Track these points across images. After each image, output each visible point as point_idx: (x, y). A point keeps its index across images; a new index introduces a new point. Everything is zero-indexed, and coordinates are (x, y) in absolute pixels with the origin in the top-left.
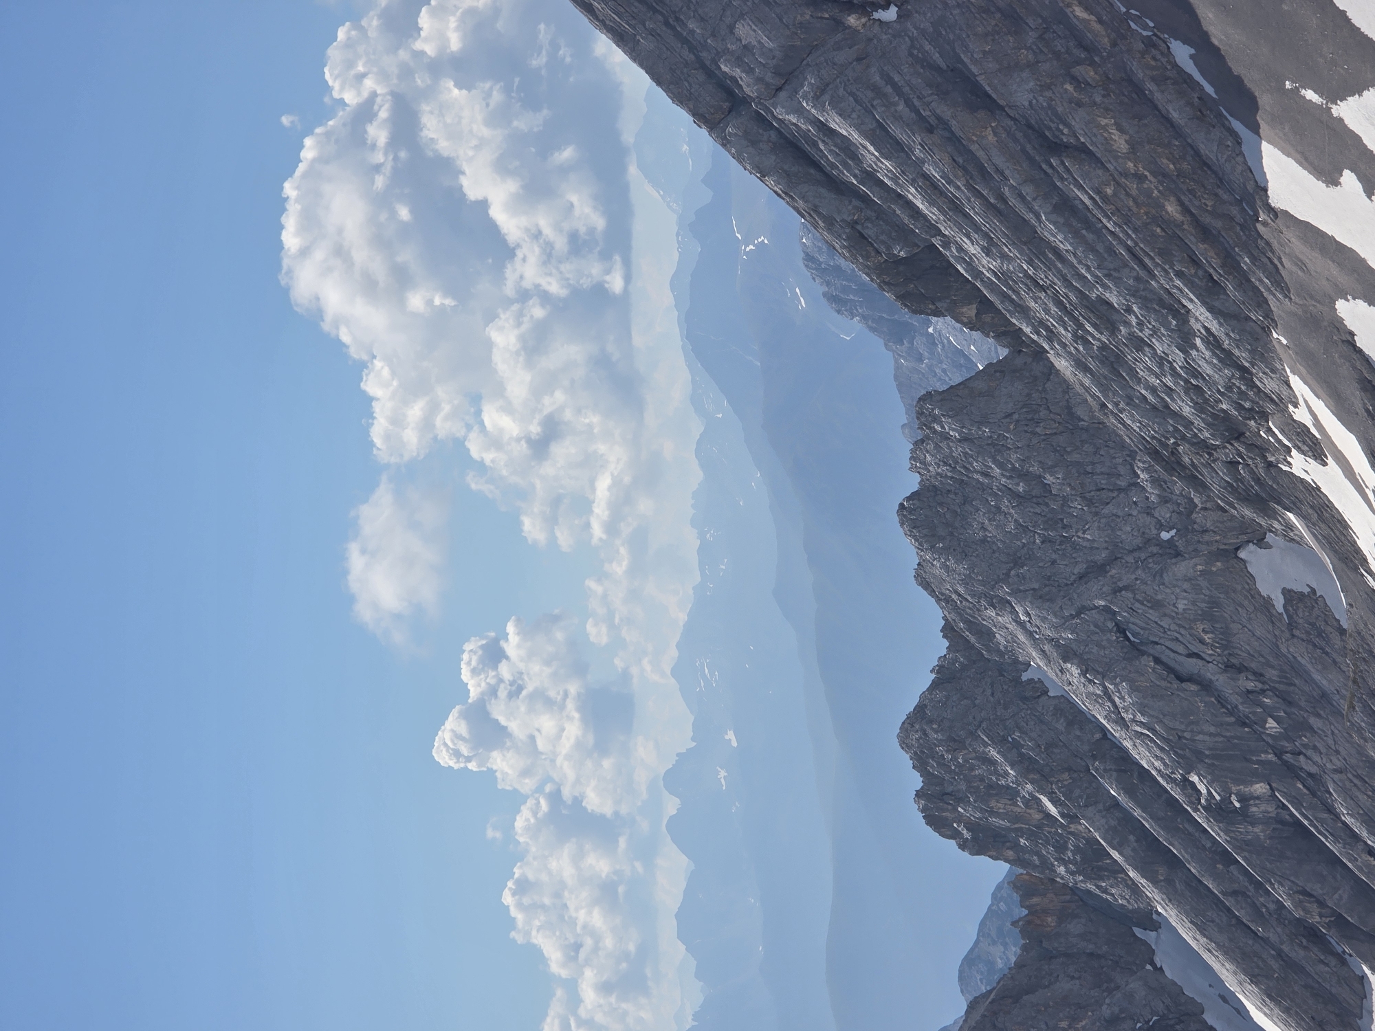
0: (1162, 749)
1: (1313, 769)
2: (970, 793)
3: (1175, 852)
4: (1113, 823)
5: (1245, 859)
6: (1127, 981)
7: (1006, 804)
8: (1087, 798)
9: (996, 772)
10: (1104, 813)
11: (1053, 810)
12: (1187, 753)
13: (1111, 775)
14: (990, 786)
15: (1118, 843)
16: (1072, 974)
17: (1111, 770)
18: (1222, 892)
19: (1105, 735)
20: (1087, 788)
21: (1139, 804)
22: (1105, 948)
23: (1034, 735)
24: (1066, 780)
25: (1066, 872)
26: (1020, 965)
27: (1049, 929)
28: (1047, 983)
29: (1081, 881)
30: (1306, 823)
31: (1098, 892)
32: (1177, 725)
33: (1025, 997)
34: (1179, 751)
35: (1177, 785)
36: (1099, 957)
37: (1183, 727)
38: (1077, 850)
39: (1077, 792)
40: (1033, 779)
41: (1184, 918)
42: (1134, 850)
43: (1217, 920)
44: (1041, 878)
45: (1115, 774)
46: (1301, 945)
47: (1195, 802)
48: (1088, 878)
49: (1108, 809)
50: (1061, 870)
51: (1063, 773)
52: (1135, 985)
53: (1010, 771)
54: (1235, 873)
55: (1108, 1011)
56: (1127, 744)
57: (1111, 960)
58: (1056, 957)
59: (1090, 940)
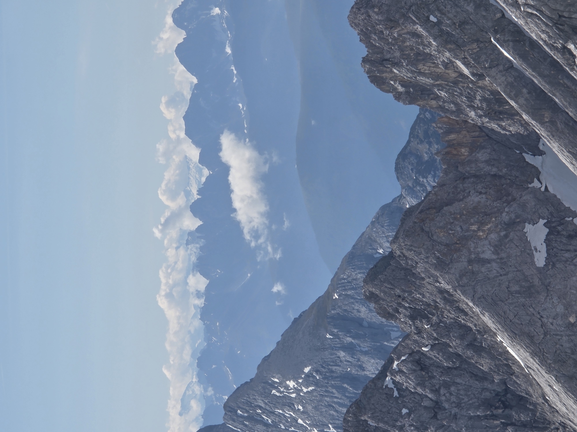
0: (547, 25)
2: (404, 59)
3: (557, 100)
4: (510, 80)
6: (521, 195)
7: (430, 67)
8: (492, 61)
9: (422, 43)
10: (504, 73)
12: (566, 28)
13: (509, 45)
14: (418, 54)
15: (514, 95)
16: (480, 190)
17: (508, 40)
19: (503, 15)
20: (491, 54)
21: (530, 65)
22: (504, 170)
23: (451, 15)
24: (475, 49)
25: (475, 115)
27: (463, 157)
28: (461, 197)
29: (487, 122)
31: (499, 130)
32: (558, 7)
33: (445, 208)
34: (560, 27)
35: (559, 52)
36: (500, 177)
37: (562, 8)
38: (484, 99)
39: (483, 57)
40: (450, 48)
41: (564, 149)
42: (526, 100)
44: (457, 120)
45: (511, 43)
48: (491, 119)
49: (506, 70)
50: (472, 114)
51: (472, 43)
52: (527, 197)
53: (433, 43)
55: (507, 217)
56: (521, 22)
57: (509, 179)
58: (468, 178)
59: (493, 165)
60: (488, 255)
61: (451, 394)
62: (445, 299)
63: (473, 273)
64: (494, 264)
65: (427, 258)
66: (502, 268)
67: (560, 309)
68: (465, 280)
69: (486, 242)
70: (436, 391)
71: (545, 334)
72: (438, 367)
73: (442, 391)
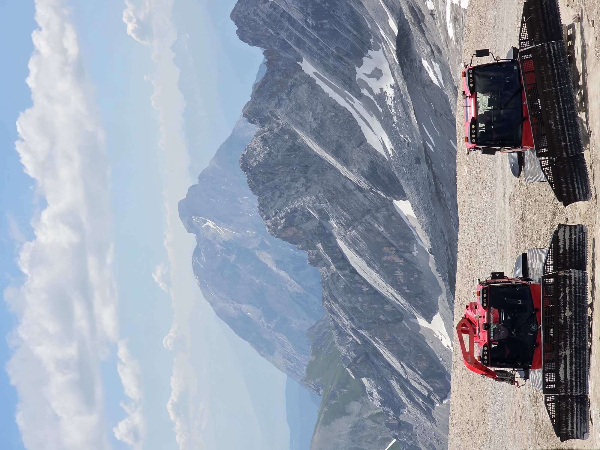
0: (299, 13)
1: (338, 15)
3: (305, 40)
4: (288, 34)
5: (323, 40)
6: (295, 75)
7: (260, 32)
8: (281, 28)
9: (257, 23)
11: (273, 33)
12: (306, 14)
13: (287, 22)
14: (256, 27)
15: (290, 39)
16: (280, 75)
17: (286, 20)
18: (317, 49)
19: (284, 11)
20: (281, 25)
21: (294, 28)
22: (289, 67)
23: (265, 13)
24: (275, 24)
26: (267, 74)
27: (274, 64)
30: (337, 29)
31: (286, 53)
32: (302, 6)
33: (269, 82)
34: (304, 13)
35: (304, 23)
36: (287, 70)
37: (304, 7)
38: (280, 42)
39: (278, 27)
40: (266, 25)
42: (294, 40)
43: (317, 57)
44: (271, 51)
46: (338, 61)
47: (309, 27)
48: (283, 50)
49: (286, 31)
50: (276, 48)
52: (297, 76)
53: (260, 23)
54: (321, 44)
55: (290, 84)
56: (290, 13)
57: (290, 70)
58: (276, 71)
59: (284, 66)
60: (284, 97)
61: (275, 148)
62: (271, 114)
63: (280, 104)
64: (287, 100)
65: (264, 100)
66: (290, 102)
67: (311, 114)
68: (277, 107)
69: (284, 93)
70: (270, 147)
71: (306, 123)
72: (270, 139)
73: (272, 147)
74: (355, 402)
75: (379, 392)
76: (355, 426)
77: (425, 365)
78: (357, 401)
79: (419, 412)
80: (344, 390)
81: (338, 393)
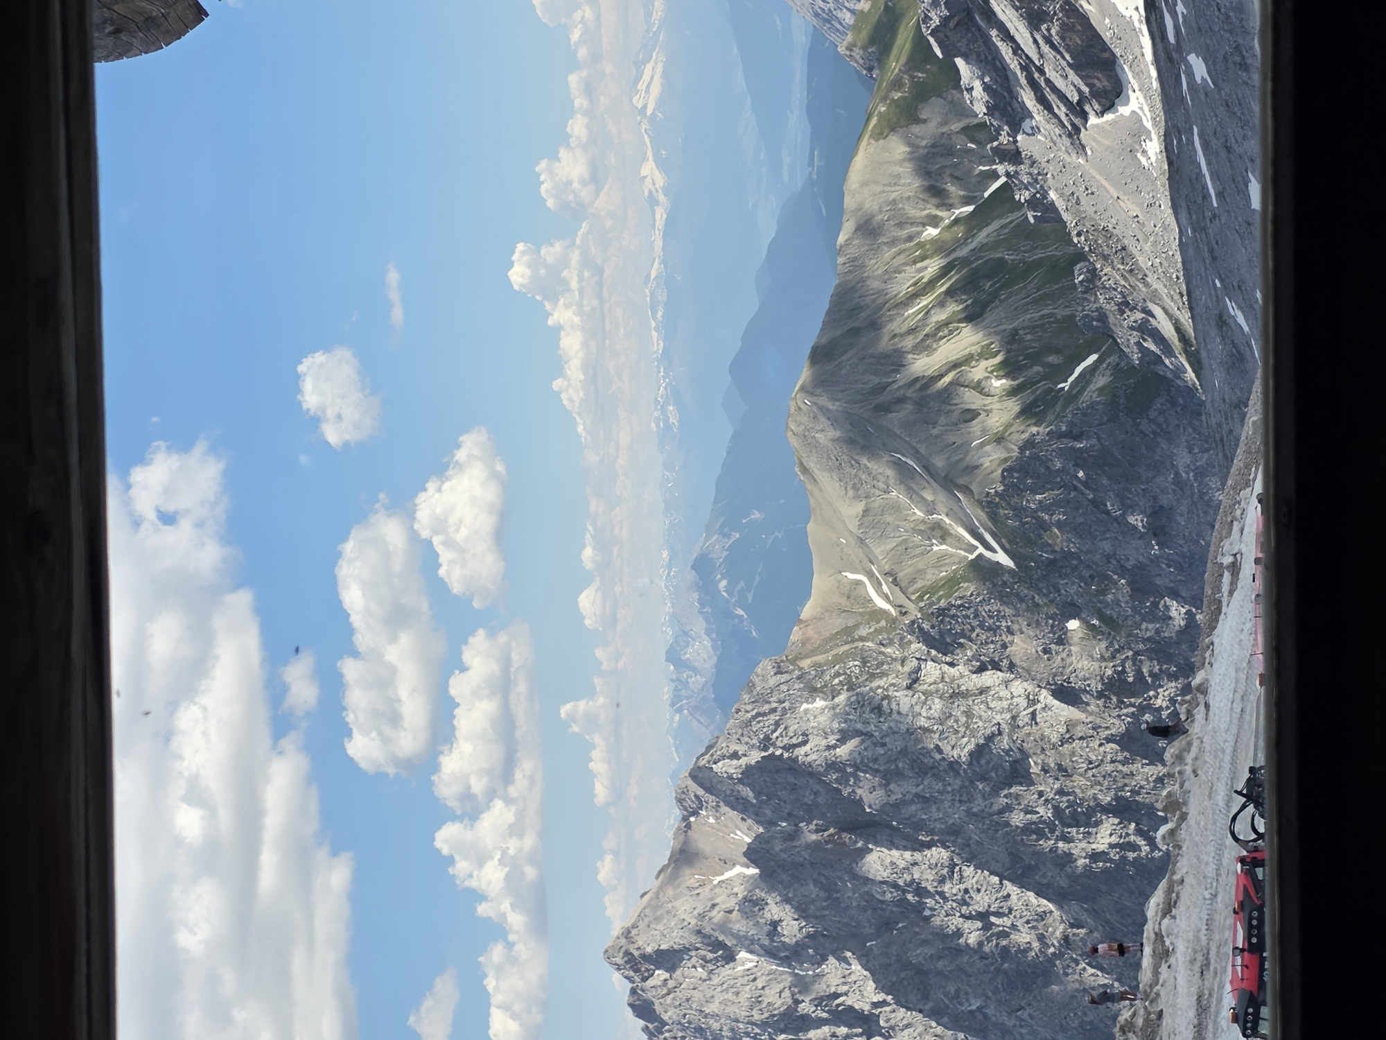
74: (939, 99)
75: (986, 88)
76: (934, 146)
77: (1079, 42)
78: (942, 97)
79: (1057, 131)
80: (920, 75)
81: (909, 80)
